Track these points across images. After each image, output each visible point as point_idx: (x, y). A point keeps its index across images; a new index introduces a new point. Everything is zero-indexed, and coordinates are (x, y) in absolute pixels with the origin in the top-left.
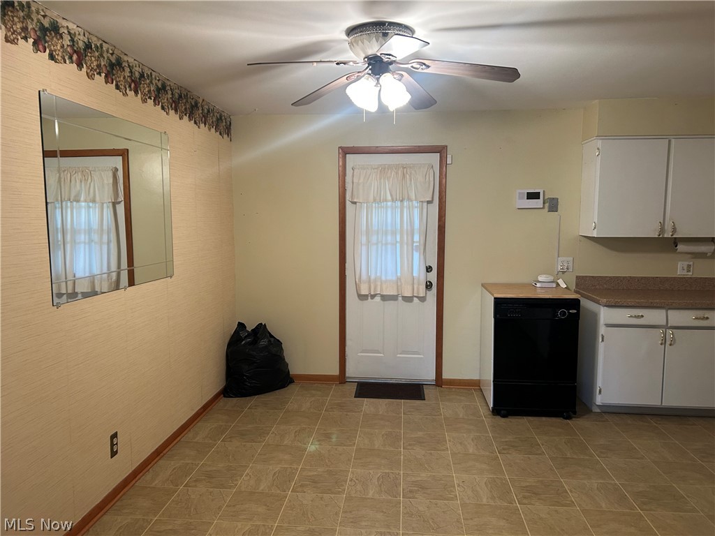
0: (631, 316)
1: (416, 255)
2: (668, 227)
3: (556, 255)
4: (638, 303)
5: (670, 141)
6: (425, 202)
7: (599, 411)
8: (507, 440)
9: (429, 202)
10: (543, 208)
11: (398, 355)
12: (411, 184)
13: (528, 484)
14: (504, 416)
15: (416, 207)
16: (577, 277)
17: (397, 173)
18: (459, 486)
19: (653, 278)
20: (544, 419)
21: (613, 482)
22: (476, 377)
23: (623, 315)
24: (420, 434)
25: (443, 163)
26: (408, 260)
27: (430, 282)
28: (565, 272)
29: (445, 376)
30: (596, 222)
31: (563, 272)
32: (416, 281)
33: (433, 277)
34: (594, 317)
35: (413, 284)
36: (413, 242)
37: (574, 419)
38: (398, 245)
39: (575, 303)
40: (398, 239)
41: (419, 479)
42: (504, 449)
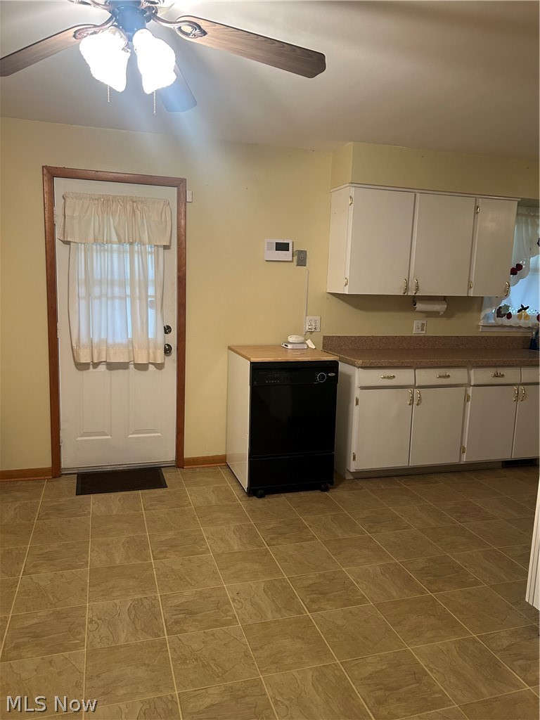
0: (384, 377)
1: (151, 313)
2: (412, 285)
3: (304, 316)
4: (391, 363)
5: (415, 195)
6: (161, 246)
7: (352, 478)
8: (272, 526)
9: (166, 247)
10: (292, 261)
11: (130, 436)
12: (143, 221)
13: (311, 582)
14: (261, 496)
15: (149, 253)
16: (324, 337)
17: (125, 208)
18: (234, 600)
19: (393, 337)
20: (302, 494)
21: (393, 562)
22: (219, 452)
23: (375, 377)
24: (170, 534)
25: (182, 201)
26: (141, 318)
27: (168, 345)
28: (313, 332)
29: (188, 454)
30: (348, 278)
31: (311, 332)
32: (151, 345)
33: (172, 339)
34: (348, 379)
35: (148, 348)
36: (147, 296)
37: (331, 490)
38: (128, 300)
39: (333, 366)
40: (128, 292)
41: (183, 600)
42: (272, 539)
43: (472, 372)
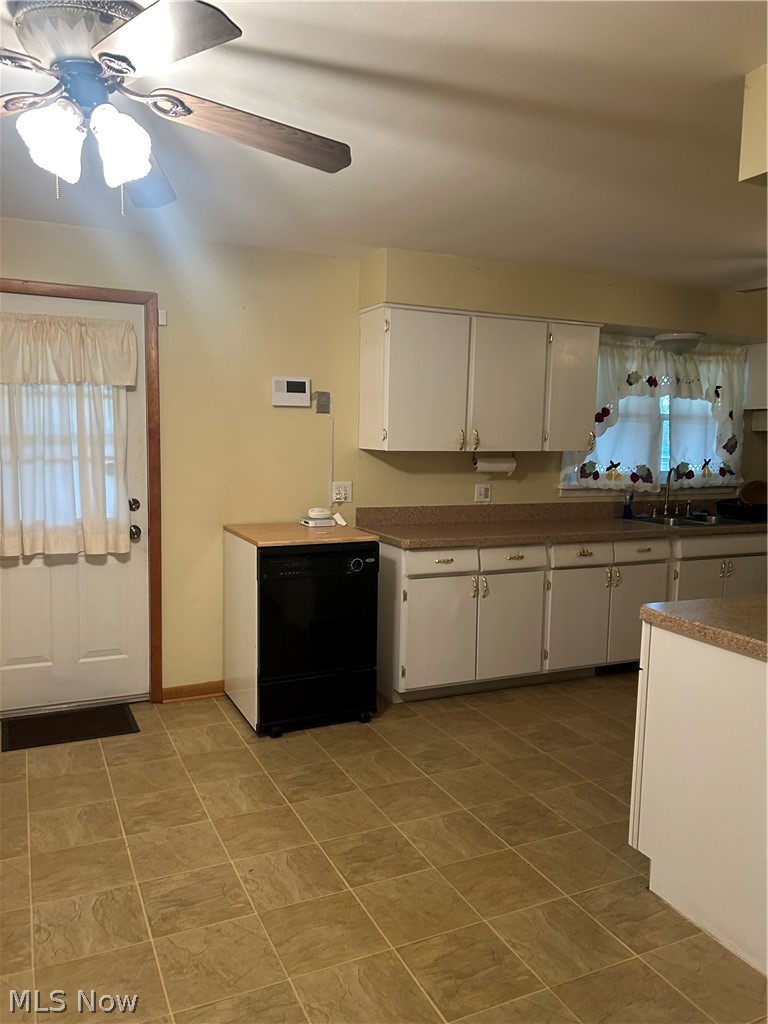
0: (439, 562)
1: (110, 482)
2: (471, 438)
3: (330, 480)
4: (447, 542)
5: (471, 319)
6: (122, 387)
7: (400, 701)
8: (293, 775)
9: (130, 389)
10: (310, 407)
11: (81, 661)
12: (95, 353)
13: (351, 846)
14: (276, 735)
15: (105, 396)
16: (358, 509)
17: (69, 333)
18: (246, 881)
19: (449, 507)
20: (334, 728)
21: (459, 810)
22: (213, 676)
23: (428, 561)
24: (149, 797)
25: (152, 323)
26: (96, 490)
27: (135, 527)
28: (342, 503)
29: (169, 682)
30: (387, 429)
31: (340, 503)
32: (111, 527)
33: (141, 517)
34: (393, 565)
35: (106, 532)
36: (103, 457)
37: (373, 720)
38: (75, 464)
39: (372, 549)
40: (75, 452)
41: (174, 887)
42: (295, 793)
43: (552, 551)
